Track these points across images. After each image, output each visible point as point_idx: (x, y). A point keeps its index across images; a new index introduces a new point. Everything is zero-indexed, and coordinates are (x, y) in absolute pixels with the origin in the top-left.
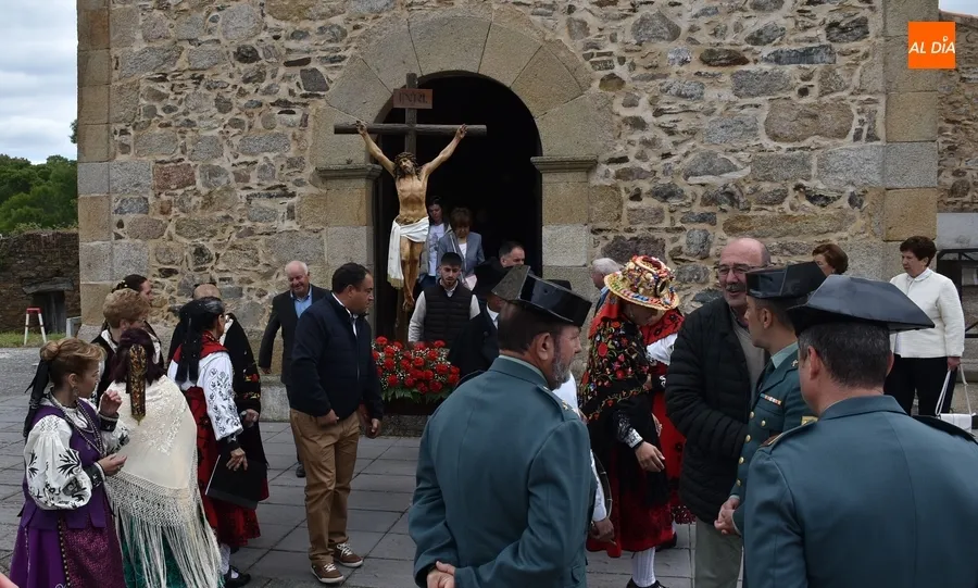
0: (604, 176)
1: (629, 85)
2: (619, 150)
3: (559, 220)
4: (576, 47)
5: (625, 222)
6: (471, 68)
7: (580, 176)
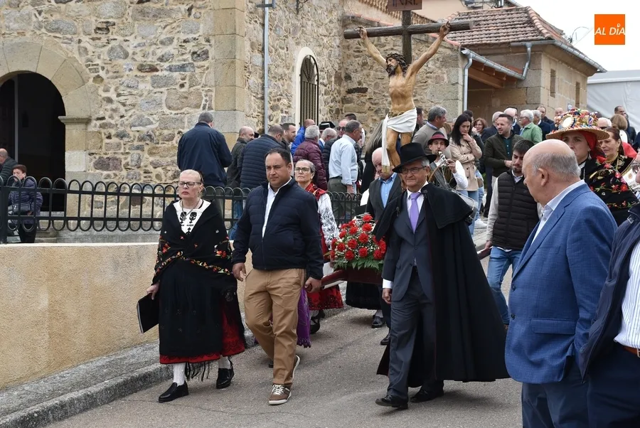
0: (94, 126)
1: (106, 81)
2: (101, 114)
3: (73, 149)
4: (82, 60)
5: (104, 150)
6: (33, 70)
7: (83, 126)
